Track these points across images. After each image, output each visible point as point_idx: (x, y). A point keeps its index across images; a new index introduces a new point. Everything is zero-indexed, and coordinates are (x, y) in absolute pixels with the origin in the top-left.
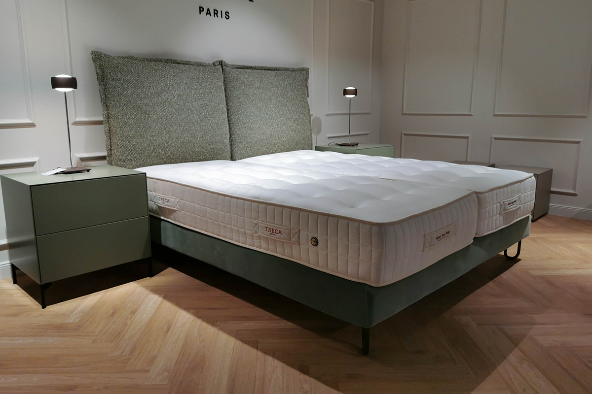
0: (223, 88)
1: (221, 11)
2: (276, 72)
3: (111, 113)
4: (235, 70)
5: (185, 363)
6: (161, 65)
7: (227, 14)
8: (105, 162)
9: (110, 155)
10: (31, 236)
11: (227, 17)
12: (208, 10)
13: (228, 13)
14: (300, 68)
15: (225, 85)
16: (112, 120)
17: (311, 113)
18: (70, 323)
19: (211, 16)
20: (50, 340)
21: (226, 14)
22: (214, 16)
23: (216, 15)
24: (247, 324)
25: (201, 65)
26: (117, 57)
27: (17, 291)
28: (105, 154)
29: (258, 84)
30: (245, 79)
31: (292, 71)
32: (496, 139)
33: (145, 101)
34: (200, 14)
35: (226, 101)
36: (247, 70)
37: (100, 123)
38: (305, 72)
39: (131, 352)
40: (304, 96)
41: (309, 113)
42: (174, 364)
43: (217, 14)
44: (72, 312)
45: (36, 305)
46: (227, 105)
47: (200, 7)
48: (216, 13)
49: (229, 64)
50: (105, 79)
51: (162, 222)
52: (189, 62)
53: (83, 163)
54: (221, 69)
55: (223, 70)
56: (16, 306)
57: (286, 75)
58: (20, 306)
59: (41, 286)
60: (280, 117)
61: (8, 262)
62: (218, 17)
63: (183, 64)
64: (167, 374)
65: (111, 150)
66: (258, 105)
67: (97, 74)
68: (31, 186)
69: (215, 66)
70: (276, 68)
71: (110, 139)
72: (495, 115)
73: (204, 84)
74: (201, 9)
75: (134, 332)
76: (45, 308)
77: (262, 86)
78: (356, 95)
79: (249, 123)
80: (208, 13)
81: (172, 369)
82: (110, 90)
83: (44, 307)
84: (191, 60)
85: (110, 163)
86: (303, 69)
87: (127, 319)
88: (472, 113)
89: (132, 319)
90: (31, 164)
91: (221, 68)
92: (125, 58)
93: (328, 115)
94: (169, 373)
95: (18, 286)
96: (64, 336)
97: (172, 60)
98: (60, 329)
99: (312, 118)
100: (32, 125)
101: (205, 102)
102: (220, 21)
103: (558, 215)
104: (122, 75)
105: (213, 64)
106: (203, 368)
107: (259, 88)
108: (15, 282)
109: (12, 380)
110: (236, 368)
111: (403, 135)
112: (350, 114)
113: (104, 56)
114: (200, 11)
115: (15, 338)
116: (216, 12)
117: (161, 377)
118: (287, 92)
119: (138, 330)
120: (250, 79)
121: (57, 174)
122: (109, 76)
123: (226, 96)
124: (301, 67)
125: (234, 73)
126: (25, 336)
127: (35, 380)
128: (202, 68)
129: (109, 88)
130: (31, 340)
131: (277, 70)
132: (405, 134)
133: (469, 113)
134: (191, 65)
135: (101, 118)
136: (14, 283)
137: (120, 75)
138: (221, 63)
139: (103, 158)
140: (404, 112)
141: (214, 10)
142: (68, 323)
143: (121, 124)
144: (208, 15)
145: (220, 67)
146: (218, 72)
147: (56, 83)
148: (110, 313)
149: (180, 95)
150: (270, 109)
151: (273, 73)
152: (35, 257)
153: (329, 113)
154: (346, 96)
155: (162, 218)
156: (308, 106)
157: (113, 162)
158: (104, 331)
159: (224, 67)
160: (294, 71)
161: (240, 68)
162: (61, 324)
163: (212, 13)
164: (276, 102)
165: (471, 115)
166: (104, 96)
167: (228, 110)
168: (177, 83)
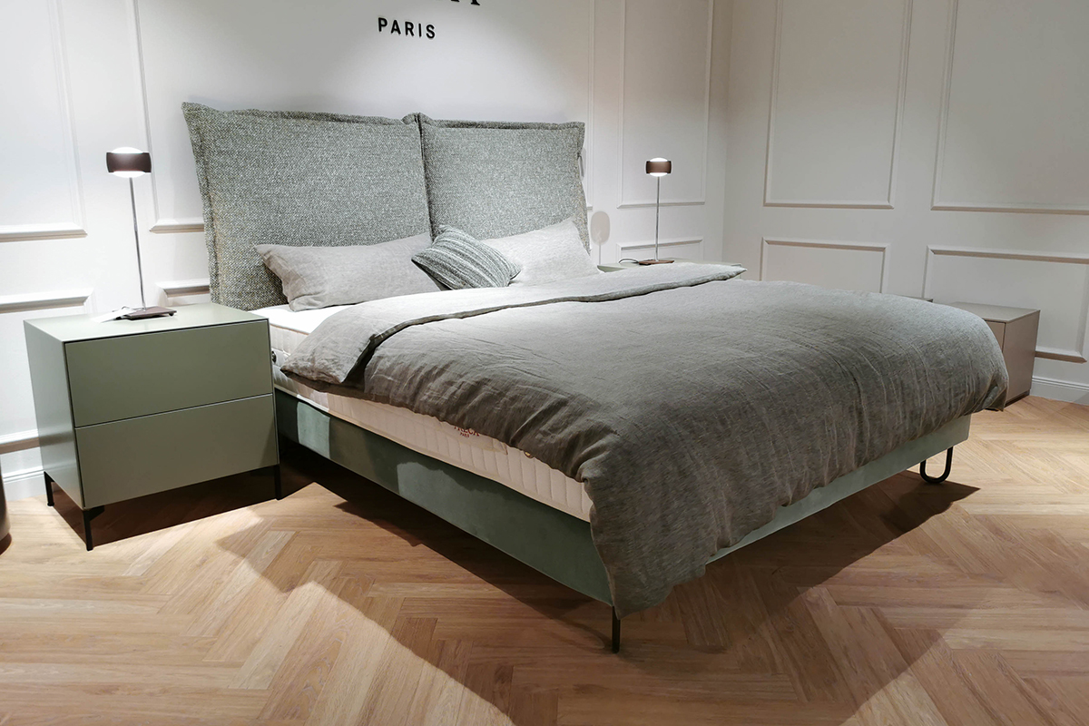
0: (421, 163)
1: (420, 25)
2: (520, 130)
3: (216, 211)
4: (444, 129)
5: (304, 654)
6: (307, 123)
7: (430, 29)
8: (207, 297)
9: (215, 285)
10: (68, 427)
11: (431, 35)
12: (395, 23)
13: (433, 28)
14: (568, 124)
15: (425, 156)
16: (217, 223)
17: (588, 205)
18: (129, 577)
19: (399, 33)
20: (89, 606)
21: (428, 30)
22: (407, 34)
23: (409, 32)
24: (424, 589)
25: (382, 122)
26: (230, 113)
27: (53, 519)
28: (206, 282)
29: (486, 154)
30: (462, 146)
31: (552, 129)
32: (935, 252)
33: (277, 190)
34: (380, 30)
35: (427, 187)
36: (466, 129)
37: (199, 228)
38: (577, 130)
39: (219, 631)
40: (573, 174)
41: (584, 204)
42: (285, 654)
43: (411, 30)
44: (134, 558)
45: (79, 544)
46: (429, 193)
47: (380, 19)
48: (409, 28)
49: (434, 119)
50: (207, 152)
51: (299, 403)
52: (359, 117)
53: (171, 299)
54: (418, 130)
55: (421, 130)
56: (44, 545)
57: (539, 136)
58: (51, 545)
59: (85, 512)
60: (528, 214)
61: (41, 468)
62: (412, 34)
63: (348, 121)
64: (270, 672)
65: (217, 275)
66: (486, 193)
67: (193, 144)
68: (65, 343)
69: (407, 123)
70: (522, 124)
71: (216, 257)
72: (935, 209)
73: (386, 156)
74: (383, 23)
75: (230, 597)
76: (92, 549)
77: (493, 157)
78: (669, 172)
79: (469, 225)
80: (396, 28)
81: (280, 664)
82: (215, 171)
83: (90, 548)
84: (362, 115)
85: (216, 299)
86: (574, 125)
87: (222, 574)
88: (892, 204)
89: (232, 574)
90: (80, 301)
91: (417, 127)
92: (243, 114)
93: (622, 207)
94: (274, 670)
95: (55, 510)
96: (112, 600)
97: (327, 116)
98: (109, 586)
99: (590, 215)
100: (81, 234)
101: (386, 190)
102: (418, 42)
103: (1049, 398)
104: (236, 144)
105: (403, 120)
106: (332, 664)
107: (487, 161)
108: (51, 503)
109: (14, 672)
110: (388, 667)
111: (765, 243)
112: (658, 205)
113: (204, 111)
114: (380, 26)
115: (33, 601)
116: (409, 26)
117: (258, 678)
118: (541, 168)
119: (238, 594)
120: (471, 146)
121: (119, 318)
122: (212, 147)
123: (426, 178)
124: (569, 121)
125: (441, 136)
126: (49, 598)
127: (52, 673)
128: (381, 128)
129: (213, 167)
130: (57, 605)
131: (523, 128)
132: (769, 242)
133: (886, 203)
134: (362, 122)
135: (200, 220)
136: (49, 504)
137: (231, 145)
138: (418, 118)
139: (204, 289)
140: (767, 201)
141: (407, 23)
142: (125, 578)
143: (234, 231)
144: (396, 33)
145: (415, 125)
146: (412, 135)
147: (113, 163)
148: (197, 562)
149: (340, 178)
150: (508, 200)
151: (517, 132)
152: (75, 461)
153: (624, 203)
154: (651, 174)
155: (299, 396)
156: (582, 192)
157: (221, 296)
158: (180, 594)
159: (423, 125)
160: (556, 129)
161: (454, 126)
162: (114, 579)
163: (402, 28)
164: (519, 187)
165: (891, 208)
166: (205, 182)
167: (430, 202)
168: (335, 156)
